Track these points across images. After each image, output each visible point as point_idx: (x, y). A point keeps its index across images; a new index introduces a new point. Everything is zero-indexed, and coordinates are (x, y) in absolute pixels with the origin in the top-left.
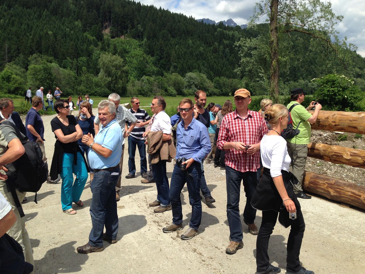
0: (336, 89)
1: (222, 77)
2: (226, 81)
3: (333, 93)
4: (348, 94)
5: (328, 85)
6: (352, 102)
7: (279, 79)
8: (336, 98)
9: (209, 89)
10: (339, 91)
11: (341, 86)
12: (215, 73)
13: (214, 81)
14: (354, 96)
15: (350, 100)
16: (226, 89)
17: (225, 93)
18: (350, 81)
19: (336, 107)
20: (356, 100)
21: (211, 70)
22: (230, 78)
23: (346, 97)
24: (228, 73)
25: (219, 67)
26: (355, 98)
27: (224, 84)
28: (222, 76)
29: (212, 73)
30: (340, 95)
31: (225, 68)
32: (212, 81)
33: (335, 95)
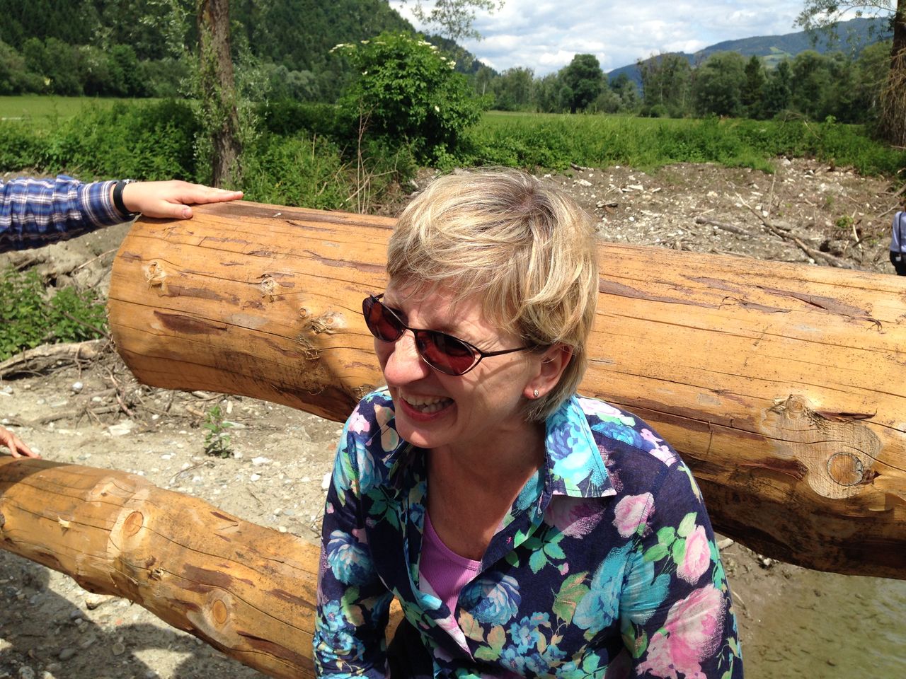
0: (409, 81)
1: (51, 40)
2: (62, 52)
3: (401, 97)
4: (442, 101)
5: (386, 68)
6: (452, 126)
7: (232, 24)
8: (412, 112)
9: (11, 71)
10: (419, 89)
11: (421, 75)
12: (26, 27)
13: (25, 50)
14: (458, 107)
15: (447, 121)
16: (64, 76)
17: (63, 86)
18: (444, 58)
19: (410, 142)
20: (463, 121)
21: (14, 17)
22: (76, 43)
23: (437, 109)
24: (67, 28)
25: (40, 11)
26: (460, 115)
27: (57, 60)
28: (50, 36)
29: (19, 25)
30: (420, 103)
31: (57, 13)
32: (20, 51)
33: (407, 102)
